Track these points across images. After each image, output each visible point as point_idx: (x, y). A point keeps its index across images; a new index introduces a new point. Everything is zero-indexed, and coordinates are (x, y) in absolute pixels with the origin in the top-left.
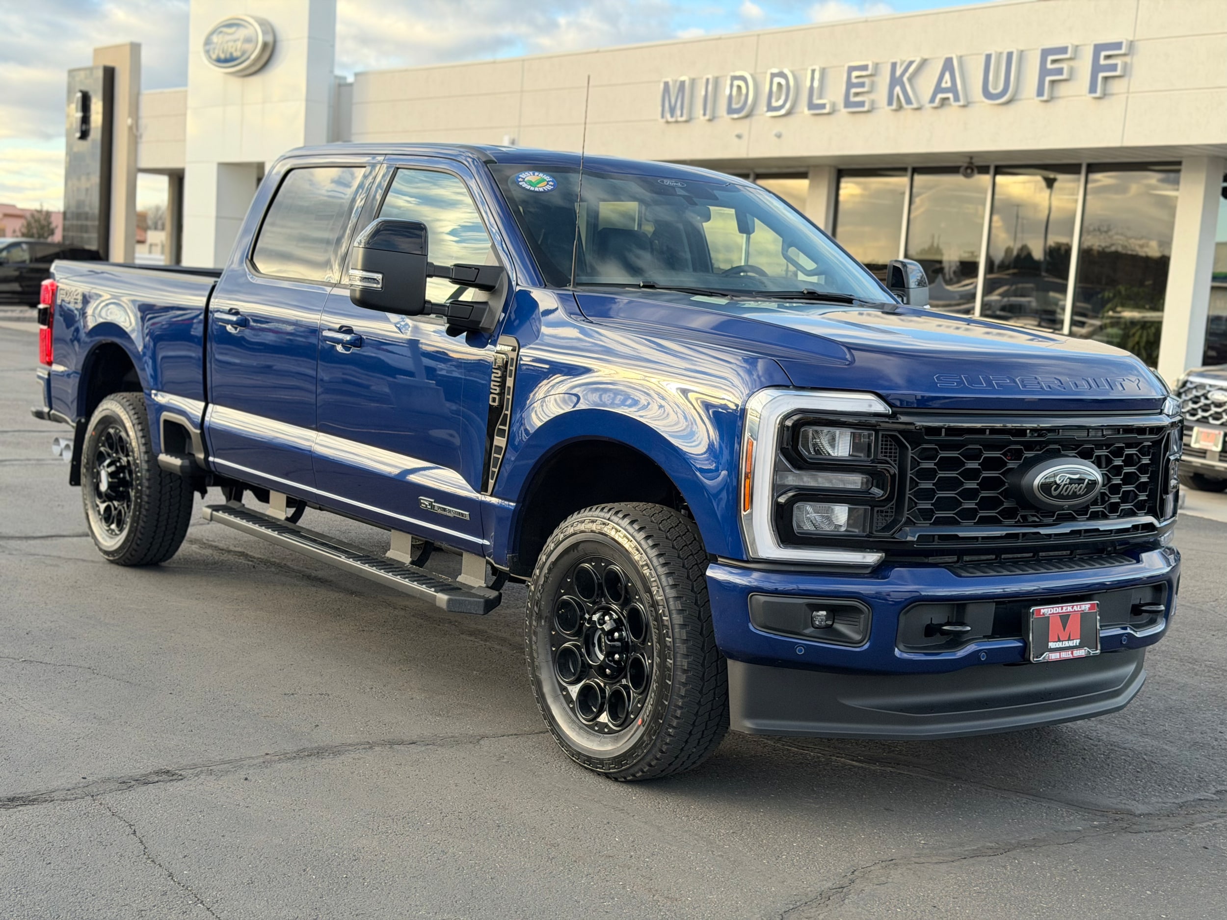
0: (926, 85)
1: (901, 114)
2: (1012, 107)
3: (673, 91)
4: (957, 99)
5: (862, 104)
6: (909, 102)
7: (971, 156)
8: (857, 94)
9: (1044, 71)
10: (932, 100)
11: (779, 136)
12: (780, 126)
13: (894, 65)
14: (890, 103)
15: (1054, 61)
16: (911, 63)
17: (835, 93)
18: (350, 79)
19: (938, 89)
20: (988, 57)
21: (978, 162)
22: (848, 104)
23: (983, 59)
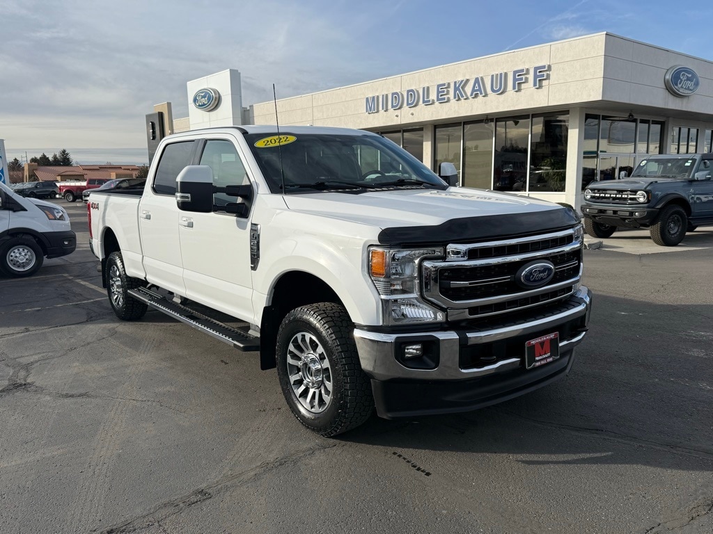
0: (469, 89)
1: (459, 102)
2: (503, 95)
3: (370, 101)
4: (481, 94)
5: (444, 99)
6: (463, 96)
7: (487, 115)
8: (441, 95)
9: (515, 80)
10: (471, 95)
11: (412, 114)
12: (412, 110)
13: (455, 83)
14: (455, 98)
15: (519, 75)
16: (462, 81)
17: (433, 96)
18: (248, 108)
19: (473, 90)
20: (493, 76)
21: (489, 117)
22: (438, 99)
23: (490, 77)
